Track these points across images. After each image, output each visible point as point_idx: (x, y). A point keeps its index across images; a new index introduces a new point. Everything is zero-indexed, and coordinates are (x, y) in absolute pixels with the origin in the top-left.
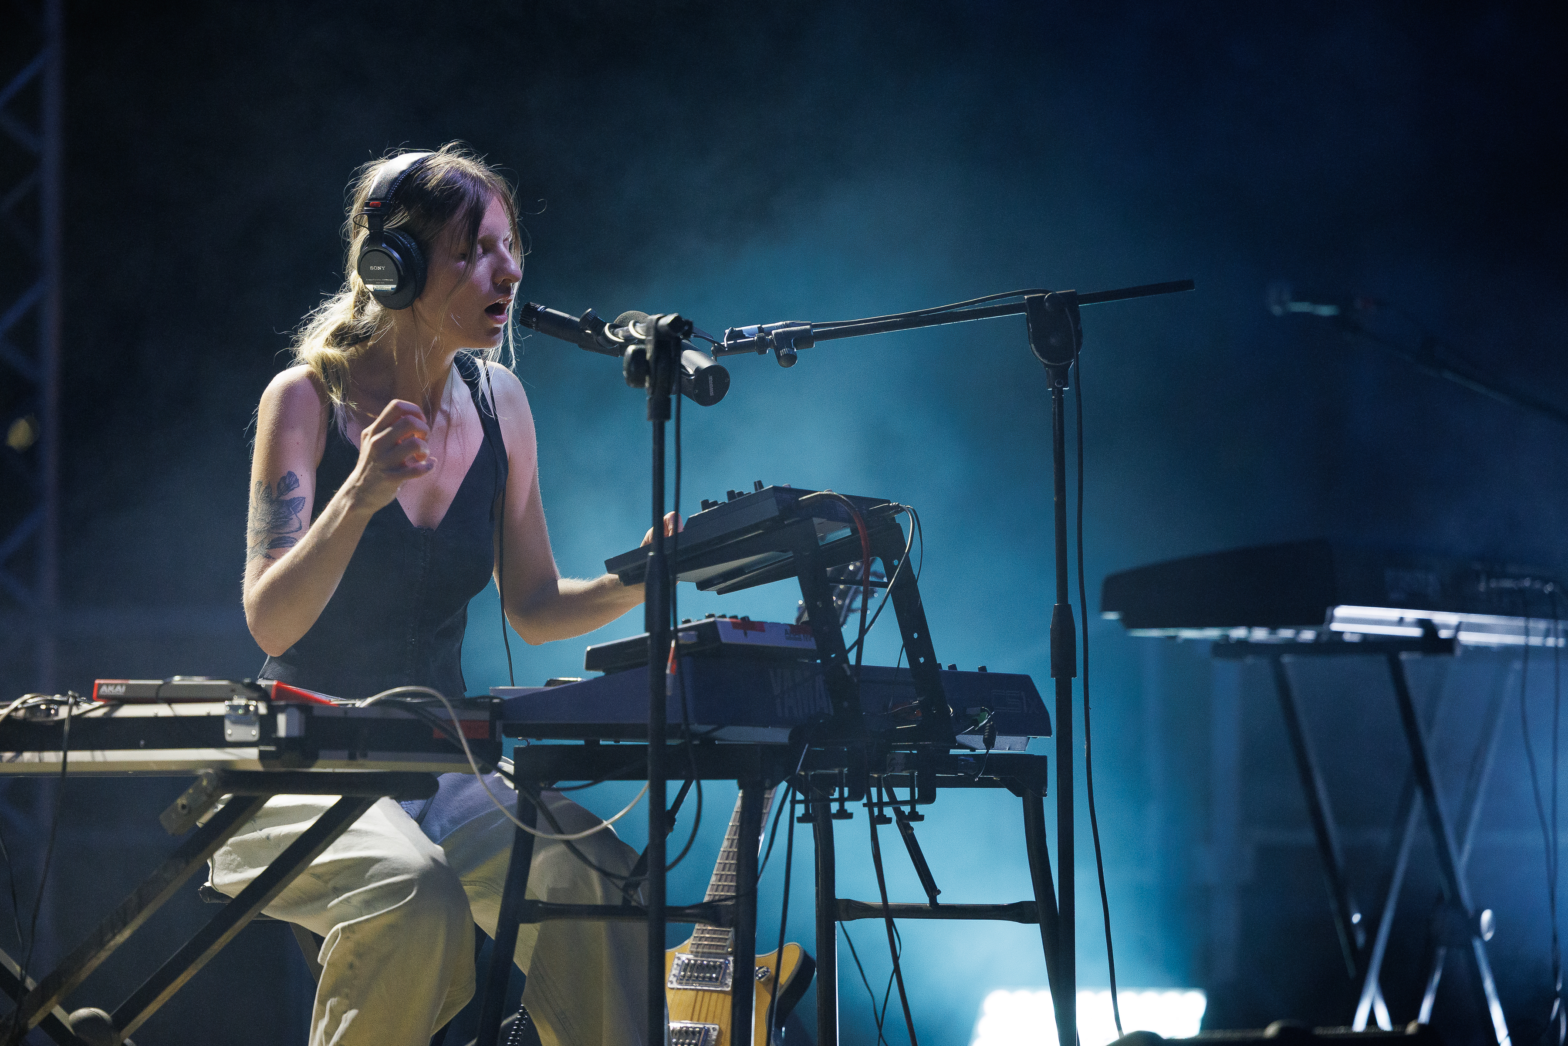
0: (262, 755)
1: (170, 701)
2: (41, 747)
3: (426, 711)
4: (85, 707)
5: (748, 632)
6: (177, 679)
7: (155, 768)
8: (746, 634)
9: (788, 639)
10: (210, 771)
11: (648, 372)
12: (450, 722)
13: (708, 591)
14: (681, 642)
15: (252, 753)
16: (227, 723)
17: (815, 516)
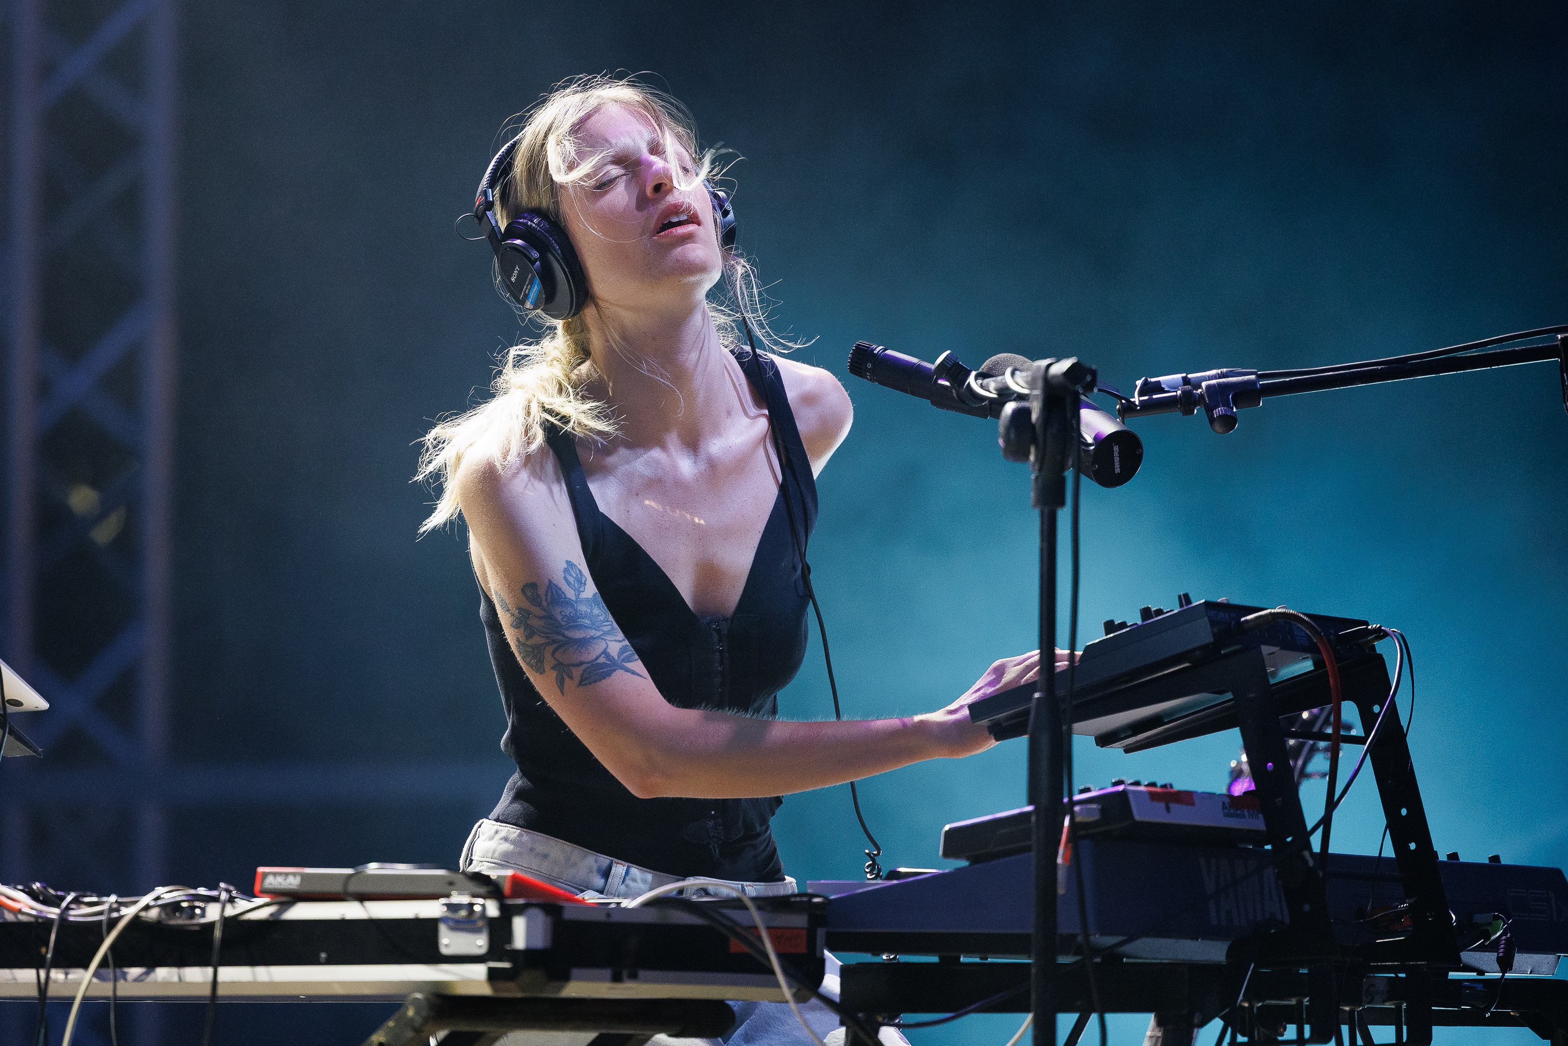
0: (493, 975)
1: (362, 898)
2: (181, 963)
3: (719, 913)
4: (242, 905)
5: (1172, 805)
6: (373, 868)
7: (340, 991)
8: (1168, 809)
9: (1227, 815)
10: (419, 996)
11: (1034, 440)
12: (755, 928)
13: (1112, 747)
14: (1078, 819)
15: (479, 971)
16: (443, 929)
17: (1265, 643)
